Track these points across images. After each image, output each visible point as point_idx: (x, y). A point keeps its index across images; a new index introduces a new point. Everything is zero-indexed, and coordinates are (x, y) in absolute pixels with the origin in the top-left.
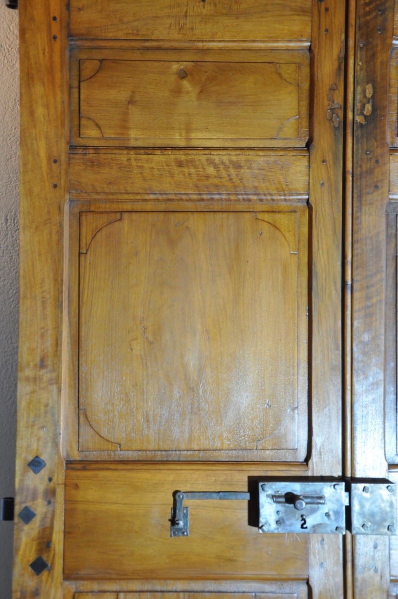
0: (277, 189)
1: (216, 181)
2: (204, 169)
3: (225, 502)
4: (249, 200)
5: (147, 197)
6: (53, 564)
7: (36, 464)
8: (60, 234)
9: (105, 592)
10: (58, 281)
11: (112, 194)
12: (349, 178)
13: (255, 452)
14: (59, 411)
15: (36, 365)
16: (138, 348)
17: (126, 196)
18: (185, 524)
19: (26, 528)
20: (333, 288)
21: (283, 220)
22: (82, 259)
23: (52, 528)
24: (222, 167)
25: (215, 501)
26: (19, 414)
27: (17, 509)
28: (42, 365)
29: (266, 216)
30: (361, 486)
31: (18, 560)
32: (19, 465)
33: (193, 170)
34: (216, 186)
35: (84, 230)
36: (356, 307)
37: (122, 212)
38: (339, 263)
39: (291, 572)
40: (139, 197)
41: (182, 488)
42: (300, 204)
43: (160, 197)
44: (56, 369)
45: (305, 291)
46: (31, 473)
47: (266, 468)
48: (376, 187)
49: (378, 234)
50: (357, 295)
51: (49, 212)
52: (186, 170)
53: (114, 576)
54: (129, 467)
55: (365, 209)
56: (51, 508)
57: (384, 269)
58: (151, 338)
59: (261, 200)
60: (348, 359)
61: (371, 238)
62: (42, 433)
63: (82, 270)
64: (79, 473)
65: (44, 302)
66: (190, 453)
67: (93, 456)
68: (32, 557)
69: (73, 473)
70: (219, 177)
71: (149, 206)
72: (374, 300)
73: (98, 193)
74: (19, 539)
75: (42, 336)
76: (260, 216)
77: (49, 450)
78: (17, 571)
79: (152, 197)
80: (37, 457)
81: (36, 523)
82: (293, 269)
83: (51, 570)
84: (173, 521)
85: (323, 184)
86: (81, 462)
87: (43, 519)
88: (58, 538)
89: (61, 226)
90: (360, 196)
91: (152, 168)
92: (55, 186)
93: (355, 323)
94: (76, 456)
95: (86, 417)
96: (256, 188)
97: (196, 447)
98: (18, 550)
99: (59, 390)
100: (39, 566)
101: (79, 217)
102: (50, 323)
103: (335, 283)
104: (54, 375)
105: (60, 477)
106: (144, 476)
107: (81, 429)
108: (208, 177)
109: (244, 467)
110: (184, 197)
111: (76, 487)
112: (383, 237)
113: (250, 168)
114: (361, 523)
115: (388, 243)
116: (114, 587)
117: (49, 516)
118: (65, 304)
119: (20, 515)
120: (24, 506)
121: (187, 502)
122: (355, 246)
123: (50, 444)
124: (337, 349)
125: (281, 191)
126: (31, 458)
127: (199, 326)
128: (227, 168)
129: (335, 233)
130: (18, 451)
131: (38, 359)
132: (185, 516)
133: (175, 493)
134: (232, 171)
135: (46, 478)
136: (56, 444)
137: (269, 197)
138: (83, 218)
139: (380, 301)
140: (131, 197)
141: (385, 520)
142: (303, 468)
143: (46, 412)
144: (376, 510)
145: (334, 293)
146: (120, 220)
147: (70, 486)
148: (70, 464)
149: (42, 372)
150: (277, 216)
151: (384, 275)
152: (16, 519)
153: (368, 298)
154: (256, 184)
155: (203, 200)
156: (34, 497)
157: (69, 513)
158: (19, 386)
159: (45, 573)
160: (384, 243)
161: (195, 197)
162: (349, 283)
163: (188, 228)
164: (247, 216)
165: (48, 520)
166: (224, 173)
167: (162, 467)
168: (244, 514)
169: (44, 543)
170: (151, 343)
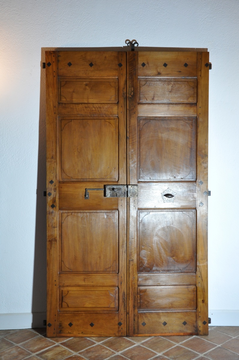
0: (110, 114)
1: (95, 112)
2: (92, 109)
3: (98, 191)
4: (103, 116)
5: (77, 116)
6: (56, 205)
7: (51, 182)
8: (56, 125)
9: (69, 213)
10: (56, 137)
11: (69, 115)
12: (128, 111)
13: (105, 179)
14: (57, 169)
15: (51, 158)
16: (76, 153)
17: (73, 116)
18: (88, 196)
19: (49, 197)
20: (124, 138)
21: (112, 121)
22: (62, 131)
23: (56, 197)
24: (96, 108)
25: (95, 191)
26: (47, 170)
27: (47, 193)
28: (52, 158)
29: (108, 120)
30: (130, 186)
31: (48, 205)
32: (47, 182)
33: (89, 109)
34: (95, 113)
35: (62, 124)
36: (130, 143)
37: (71, 120)
38: (126, 132)
39: (114, 207)
40: (76, 116)
41: (87, 188)
42: (116, 117)
43: (81, 116)
44: (56, 159)
45: (117, 139)
46: (50, 184)
47: (108, 183)
48: (135, 113)
49: (135, 125)
50: (130, 140)
51: (53, 120)
52: (87, 109)
53: (71, 209)
54: (74, 183)
55: (132, 118)
56: (55, 193)
57: (137, 133)
58: (79, 151)
59: (106, 116)
60: (128, 156)
61: (133, 126)
62: (53, 175)
63: (62, 134)
64: (62, 184)
65: (52, 142)
66: (89, 179)
67: (65, 180)
68: (51, 204)
69: (61, 184)
70: (96, 110)
71: (78, 118)
72: (134, 141)
73: (66, 115)
74: (48, 200)
75: (52, 151)
76: (106, 120)
77: (55, 178)
78: (48, 207)
79: (79, 116)
80: (52, 180)
81: (52, 196)
82: (114, 133)
83: (56, 207)
84: (85, 196)
85: (121, 112)
86: (62, 182)
87: (54, 195)
88: (57, 200)
89: (57, 123)
90: (131, 115)
91: (79, 108)
92: (55, 113)
93: (130, 147)
94: (61, 180)
95: (63, 171)
96: (105, 113)
97: (91, 178)
98: (48, 202)
99: (57, 164)
100: (53, 206)
101: (61, 121)
102: (54, 147)
103: (125, 137)
104: (55, 160)
105: (57, 185)
106: (78, 185)
107: (62, 174)
108: (93, 111)
109: (102, 183)
110: (87, 116)
111: (61, 187)
112: (136, 125)
113: (103, 108)
114: (130, 195)
115: (138, 127)
116: (71, 211)
117: (55, 194)
118: (58, 143)
119: (48, 194)
120: (49, 192)
121: (88, 191)
122: (130, 128)
123: (55, 177)
124: (125, 153)
125: (111, 114)
126: (50, 181)
127: (91, 148)
128: (97, 108)
129: (125, 124)
130: (47, 179)
131: (51, 156)
132: (88, 194)
133: (86, 189)
134: (99, 109)
135: (54, 185)
136: (56, 177)
137: (108, 116)
138: (62, 121)
139: (136, 142)
140: (74, 116)
141: (136, 194)
142: (117, 183)
143: (54, 169)
144: (134, 191)
145: (124, 139)
146: (71, 121)
147: (60, 187)
148: (60, 182)
149: (52, 160)
150: (110, 120)
151: (137, 135)
152: (47, 195)
153: (133, 140)
154: (105, 112)
155: (92, 116)
156: (51, 190)
157: (60, 194)
158: (47, 163)
159: (54, 208)
160: (137, 127)
161: (90, 116)
162: (128, 137)
163: (88, 123)
164: (103, 120)
165: (55, 196)
166: (97, 110)
167: (82, 183)
168: (103, 194)
169: (54, 201)
170: (79, 152)
